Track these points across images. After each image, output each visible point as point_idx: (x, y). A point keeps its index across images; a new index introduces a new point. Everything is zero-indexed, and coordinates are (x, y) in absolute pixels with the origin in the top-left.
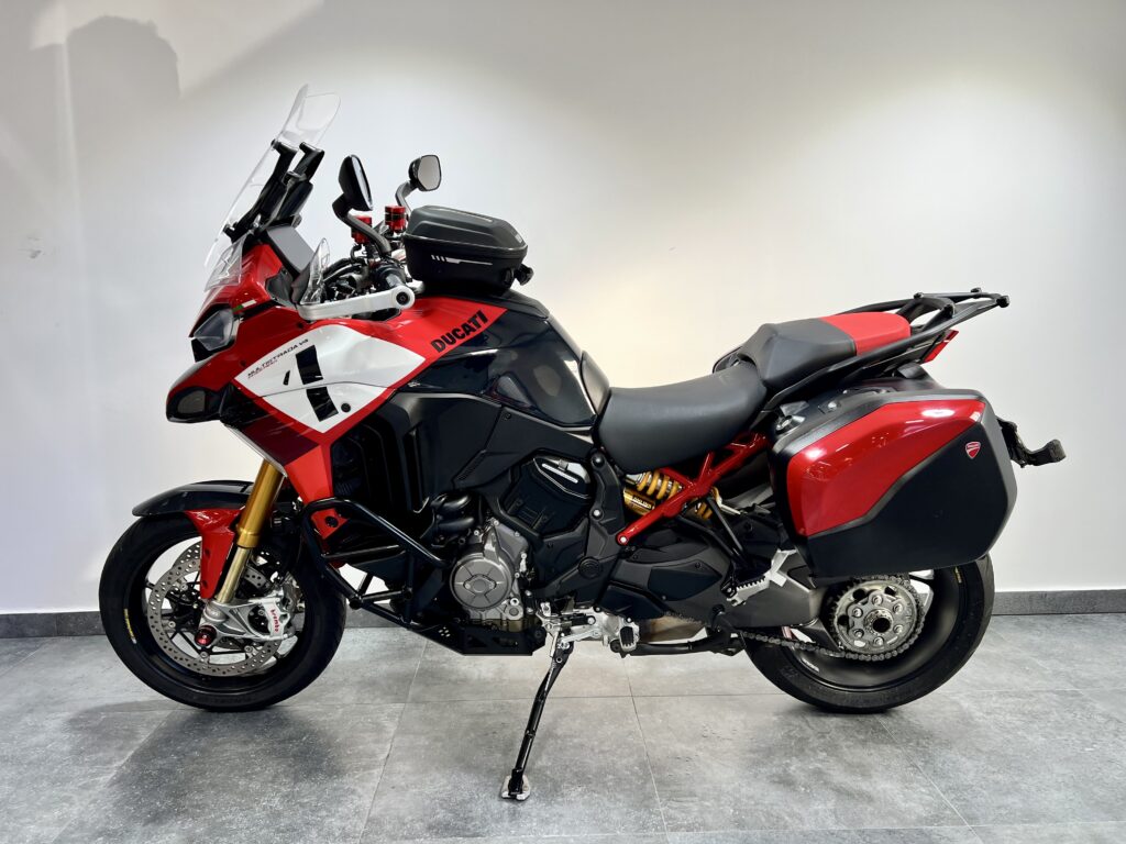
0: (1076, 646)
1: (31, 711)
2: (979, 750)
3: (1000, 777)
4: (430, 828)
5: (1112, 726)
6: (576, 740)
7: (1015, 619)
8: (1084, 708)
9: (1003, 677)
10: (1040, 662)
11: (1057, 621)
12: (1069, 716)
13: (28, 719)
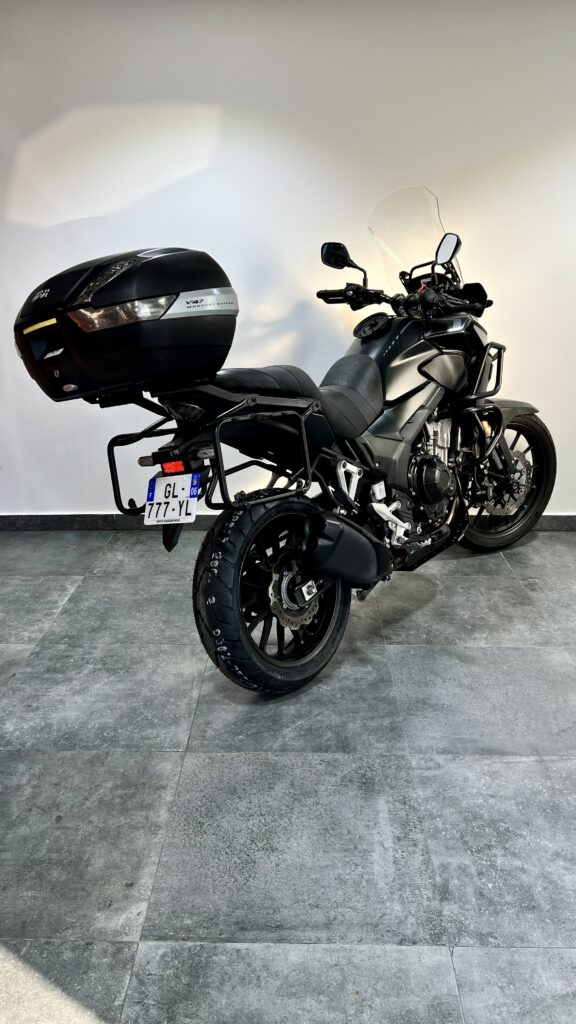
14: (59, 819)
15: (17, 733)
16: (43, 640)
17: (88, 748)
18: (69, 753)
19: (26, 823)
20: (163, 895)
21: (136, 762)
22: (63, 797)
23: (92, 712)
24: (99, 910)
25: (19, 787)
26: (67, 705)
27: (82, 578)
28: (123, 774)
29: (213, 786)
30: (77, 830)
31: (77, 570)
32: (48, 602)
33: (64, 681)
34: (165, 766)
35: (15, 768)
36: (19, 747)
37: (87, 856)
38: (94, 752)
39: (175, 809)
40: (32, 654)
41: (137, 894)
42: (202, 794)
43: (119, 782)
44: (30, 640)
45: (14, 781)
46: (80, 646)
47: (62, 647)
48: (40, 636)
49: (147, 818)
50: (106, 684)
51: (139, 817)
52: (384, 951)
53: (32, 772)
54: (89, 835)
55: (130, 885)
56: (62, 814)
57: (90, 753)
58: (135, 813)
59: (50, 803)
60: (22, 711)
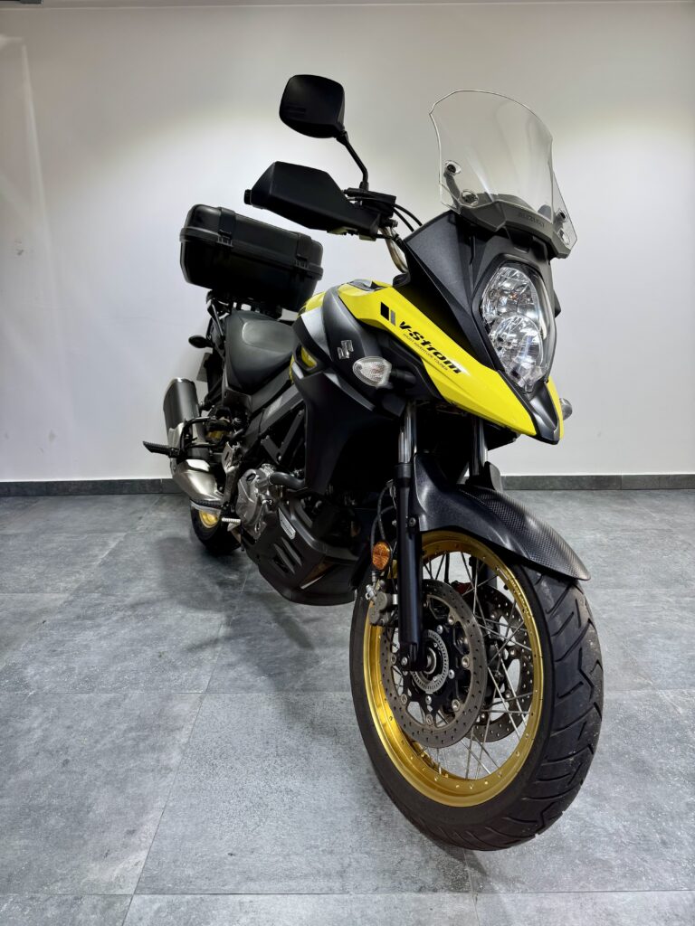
0: (680, 506)
1: (43, 533)
2: (600, 557)
3: (607, 568)
5: (685, 546)
7: (648, 492)
8: (671, 537)
9: (628, 522)
10: (654, 515)
11: (673, 494)
12: (660, 541)
13: (43, 536)
14: (66, 762)
15: (38, 677)
16: (78, 589)
17: (105, 690)
18: (87, 696)
19: (31, 767)
20: (165, 843)
21: (154, 704)
22: (74, 740)
23: (115, 657)
24: (95, 860)
25: (29, 731)
26: (92, 649)
27: (125, 534)
28: (139, 716)
29: (231, 726)
30: (83, 773)
31: (121, 528)
32: (89, 556)
33: (92, 627)
34: (182, 707)
35: (29, 711)
37: (90, 801)
38: (112, 695)
40: (65, 602)
41: (138, 842)
42: (218, 735)
43: (133, 724)
44: (65, 590)
45: (25, 724)
46: (113, 595)
47: (96, 595)
48: (76, 586)
49: (158, 761)
50: (133, 629)
51: (149, 759)
52: (402, 900)
53: (45, 715)
54: (95, 780)
55: (131, 833)
56: (69, 758)
57: (108, 695)
58: (146, 755)
59: (59, 746)
60: (46, 656)
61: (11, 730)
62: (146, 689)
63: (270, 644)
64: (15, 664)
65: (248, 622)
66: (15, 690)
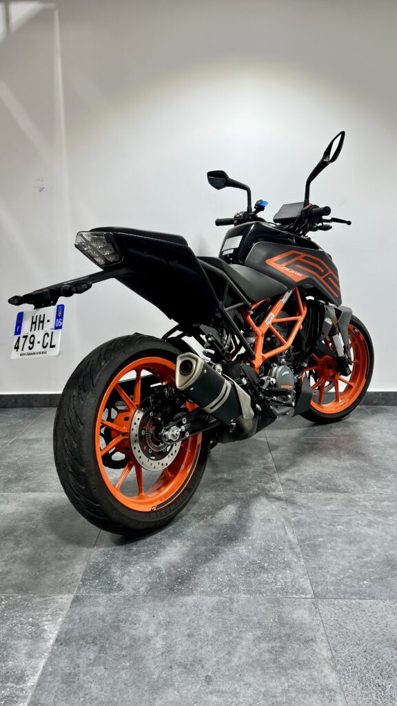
4: (318, 488)
6: (375, 455)
14: (208, 680)
15: (126, 578)
17: (207, 594)
19: (172, 685)
21: (266, 609)
22: (203, 651)
23: (196, 556)
25: (148, 639)
28: (259, 622)
29: (367, 637)
30: (236, 695)
34: (301, 615)
35: (136, 616)
36: (133, 592)
38: (215, 599)
39: (339, 667)
42: (361, 648)
43: (259, 633)
45: (139, 631)
49: (313, 679)
50: (199, 528)
51: (302, 678)
53: (157, 621)
56: (209, 674)
57: (213, 599)
58: (294, 671)
59: (190, 659)
60: (124, 555)
61: (127, 639)
62: (248, 592)
63: (347, 547)
64: (97, 564)
65: (310, 524)
66: (110, 592)
